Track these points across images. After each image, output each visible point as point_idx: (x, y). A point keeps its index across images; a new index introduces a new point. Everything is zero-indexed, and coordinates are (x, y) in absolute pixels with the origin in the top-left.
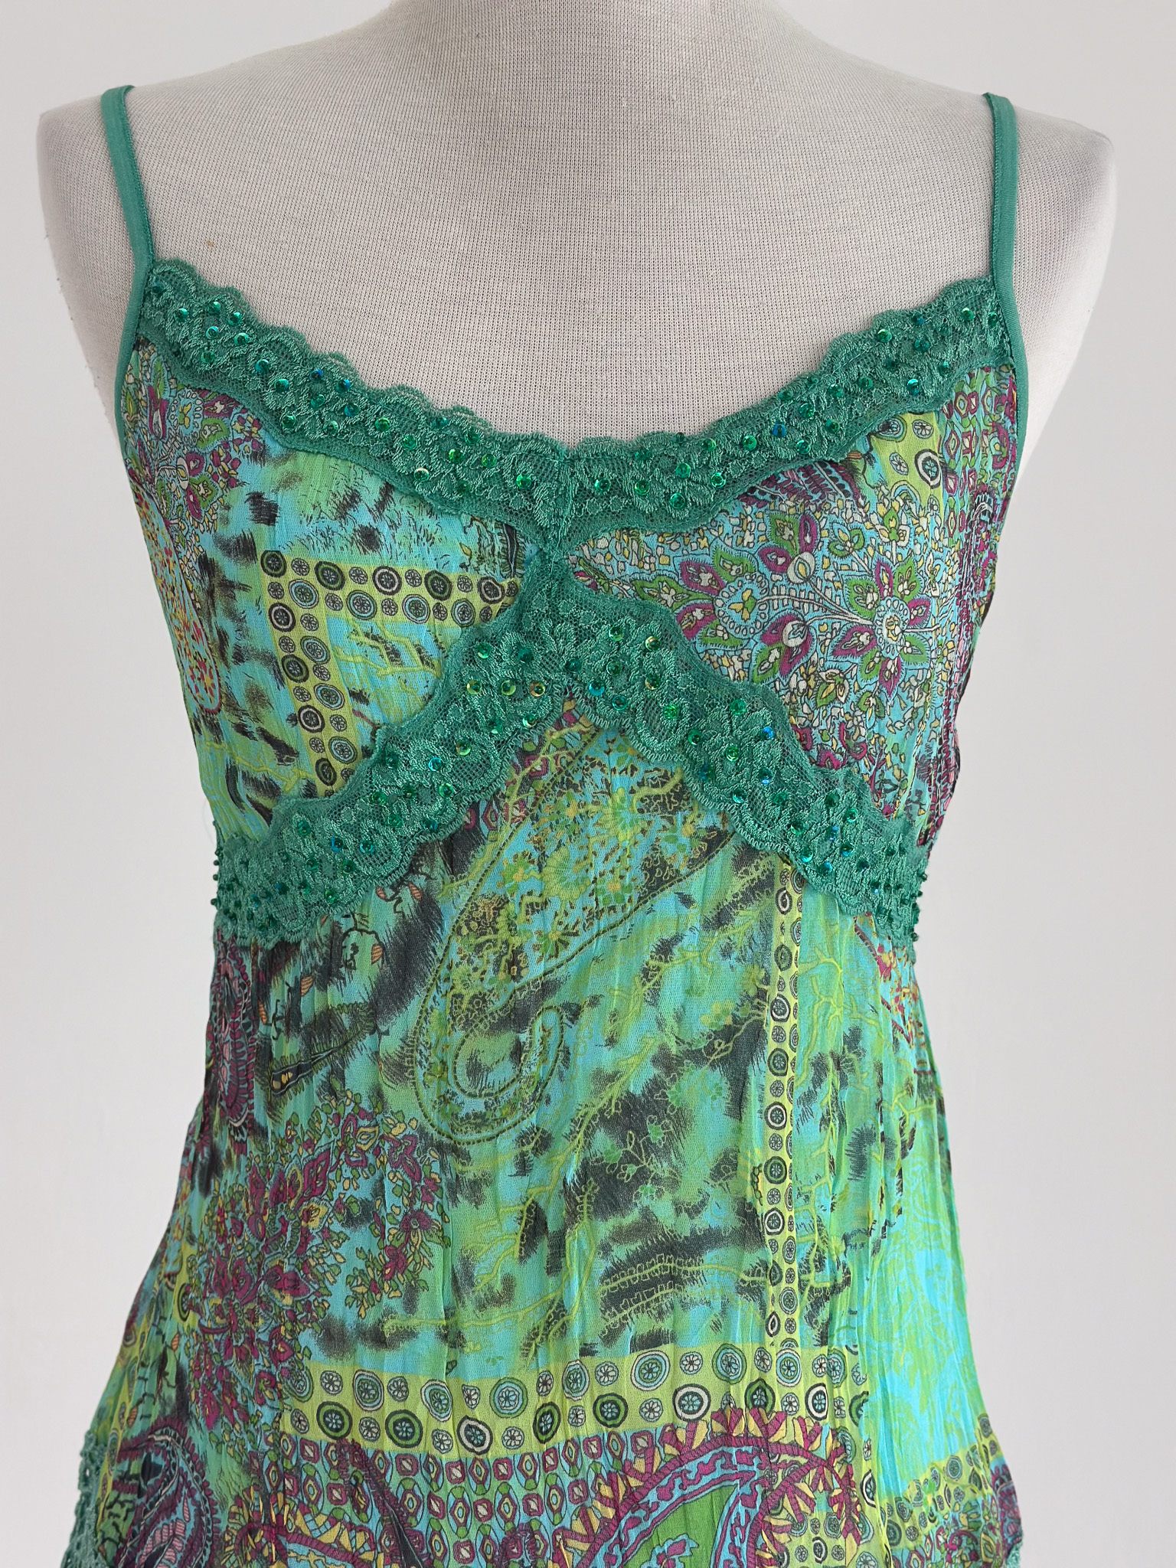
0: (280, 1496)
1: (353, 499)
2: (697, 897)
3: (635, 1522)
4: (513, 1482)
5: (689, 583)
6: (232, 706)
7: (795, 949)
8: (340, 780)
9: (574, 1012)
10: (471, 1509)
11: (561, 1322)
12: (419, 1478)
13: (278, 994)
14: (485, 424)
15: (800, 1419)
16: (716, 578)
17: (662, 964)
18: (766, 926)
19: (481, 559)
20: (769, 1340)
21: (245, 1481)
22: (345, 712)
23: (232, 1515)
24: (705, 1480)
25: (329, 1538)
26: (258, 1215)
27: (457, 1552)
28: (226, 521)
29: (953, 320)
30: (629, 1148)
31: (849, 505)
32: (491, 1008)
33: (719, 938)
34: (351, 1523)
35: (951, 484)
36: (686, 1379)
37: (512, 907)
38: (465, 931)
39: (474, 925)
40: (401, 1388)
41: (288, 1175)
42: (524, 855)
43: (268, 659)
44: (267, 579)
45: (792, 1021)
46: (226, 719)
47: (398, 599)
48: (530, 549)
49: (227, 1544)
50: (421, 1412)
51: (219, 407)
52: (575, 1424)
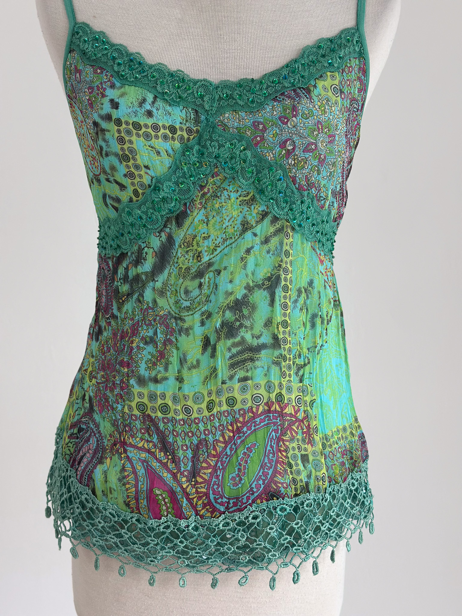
0: (124, 433)
1: (144, 100)
2: (259, 234)
3: (239, 438)
4: (200, 425)
5: (255, 128)
6: (105, 172)
7: (291, 251)
8: (141, 196)
9: (219, 272)
10: (186, 434)
11: (215, 374)
12: (169, 424)
13: (121, 271)
14: (188, 76)
15: (293, 406)
16: (264, 127)
17: (247, 256)
18: (281, 243)
19: (187, 121)
20: (283, 380)
21: (113, 429)
22: (142, 173)
23: (108, 440)
24: (262, 424)
25: (140, 445)
26: (115, 344)
27: (182, 448)
28: (102, 109)
29: (344, 41)
30: (237, 317)
31: (308, 102)
32: (192, 271)
33: (266, 247)
34: (148, 440)
35: (343, 96)
36: (256, 392)
37: (198, 238)
38: (183, 246)
39: (185, 244)
40: (163, 396)
41: (125, 330)
42: (202, 220)
43: (117, 155)
44: (116, 128)
45: (290, 275)
46: (102, 177)
47: (160, 134)
48: (203, 118)
49: (107, 450)
50: (170, 403)
51: (99, 71)
52: (220, 406)
